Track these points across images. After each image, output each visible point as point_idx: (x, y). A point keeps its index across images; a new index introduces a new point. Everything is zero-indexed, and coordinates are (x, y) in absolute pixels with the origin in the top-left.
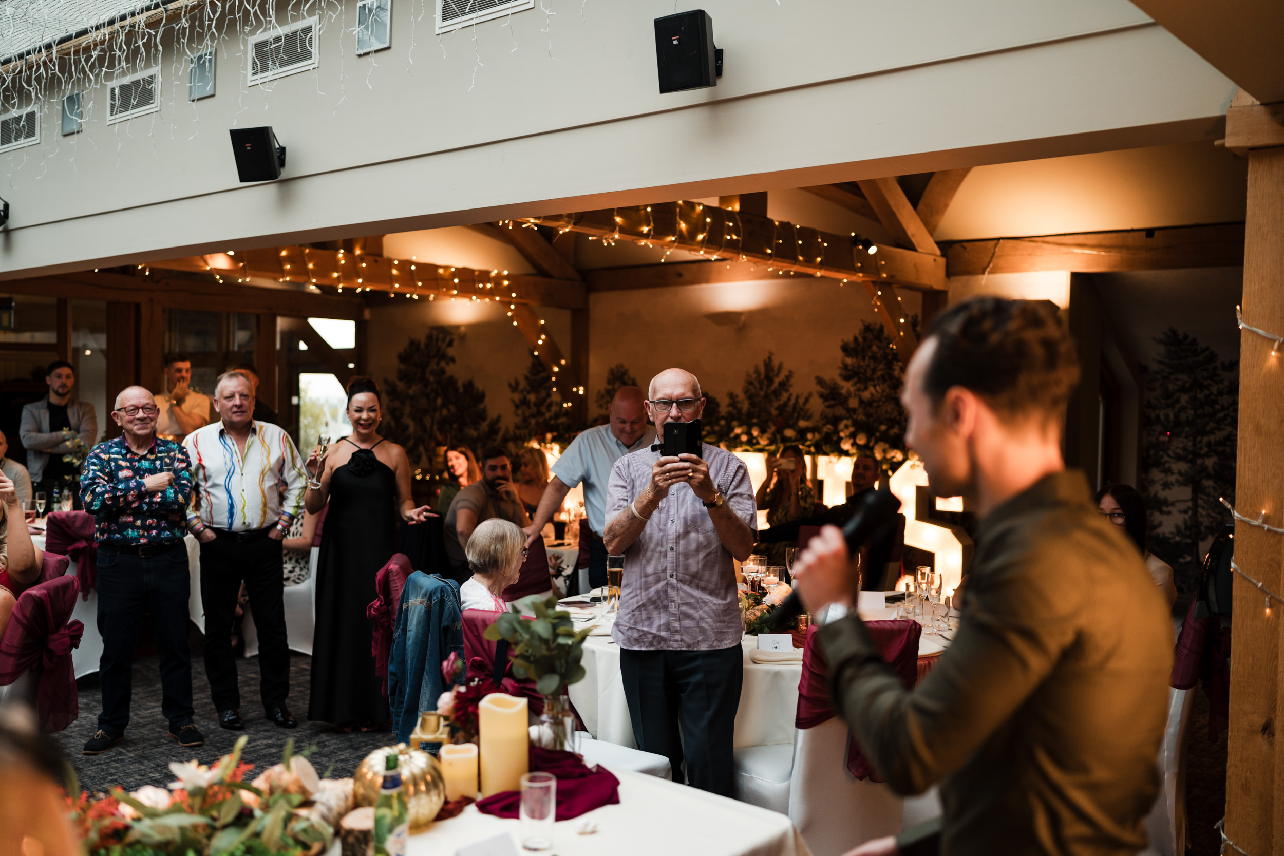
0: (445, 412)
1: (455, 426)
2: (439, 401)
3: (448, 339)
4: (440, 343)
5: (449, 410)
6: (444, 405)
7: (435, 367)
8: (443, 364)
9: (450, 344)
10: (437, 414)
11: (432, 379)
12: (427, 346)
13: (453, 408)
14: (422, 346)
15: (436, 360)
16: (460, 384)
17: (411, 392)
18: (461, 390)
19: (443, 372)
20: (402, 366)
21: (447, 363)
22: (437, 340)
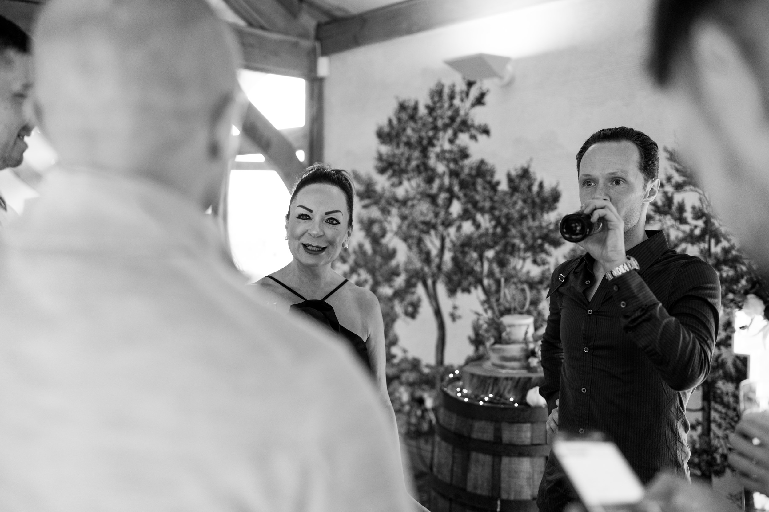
0: (468, 227)
1: (490, 254)
2: (456, 208)
3: (474, 92)
4: (457, 102)
5: (478, 226)
6: (466, 215)
7: (447, 146)
8: (463, 139)
9: (480, 101)
10: (452, 230)
11: (441, 168)
12: (431, 110)
13: (485, 221)
14: (422, 111)
15: (450, 132)
16: (501, 177)
17: (400, 192)
18: (504, 186)
19: (464, 154)
20: (385, 149)
21: (473, 137)
22: (452, 97)
